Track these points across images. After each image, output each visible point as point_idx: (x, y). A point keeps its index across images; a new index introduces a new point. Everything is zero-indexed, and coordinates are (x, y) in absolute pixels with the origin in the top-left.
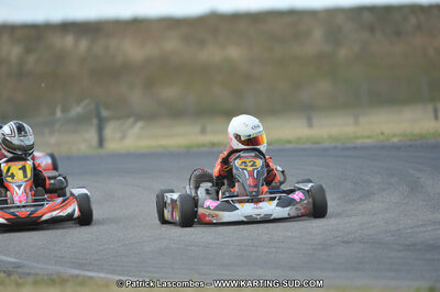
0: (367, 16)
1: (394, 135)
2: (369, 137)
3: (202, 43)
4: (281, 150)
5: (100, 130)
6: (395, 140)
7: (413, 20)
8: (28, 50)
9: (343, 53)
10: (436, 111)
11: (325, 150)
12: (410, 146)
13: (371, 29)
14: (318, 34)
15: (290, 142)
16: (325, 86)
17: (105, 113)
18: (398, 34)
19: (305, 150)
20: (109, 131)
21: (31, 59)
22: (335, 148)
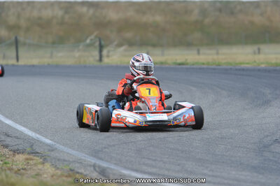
0: (218, 5)
1: (262, 63)
2: (248, 63)
3: (144, 13)
4: (200, 69)
5: (101, 51)
6: (263, 66)
7: (239, 8)
8: (66, 12)
9: (207, 21)
10: (259, 49)
11: (226, 70)
12: (275, 70)
13: (220, 10)
14: (196, 12)
15: (203, 64)
16: (197, 35)
17: (103, 43)
18: (232, 13)
19: (214, 69)
20: (105, 52)
21: (67, 17)
22: (231, 69)
